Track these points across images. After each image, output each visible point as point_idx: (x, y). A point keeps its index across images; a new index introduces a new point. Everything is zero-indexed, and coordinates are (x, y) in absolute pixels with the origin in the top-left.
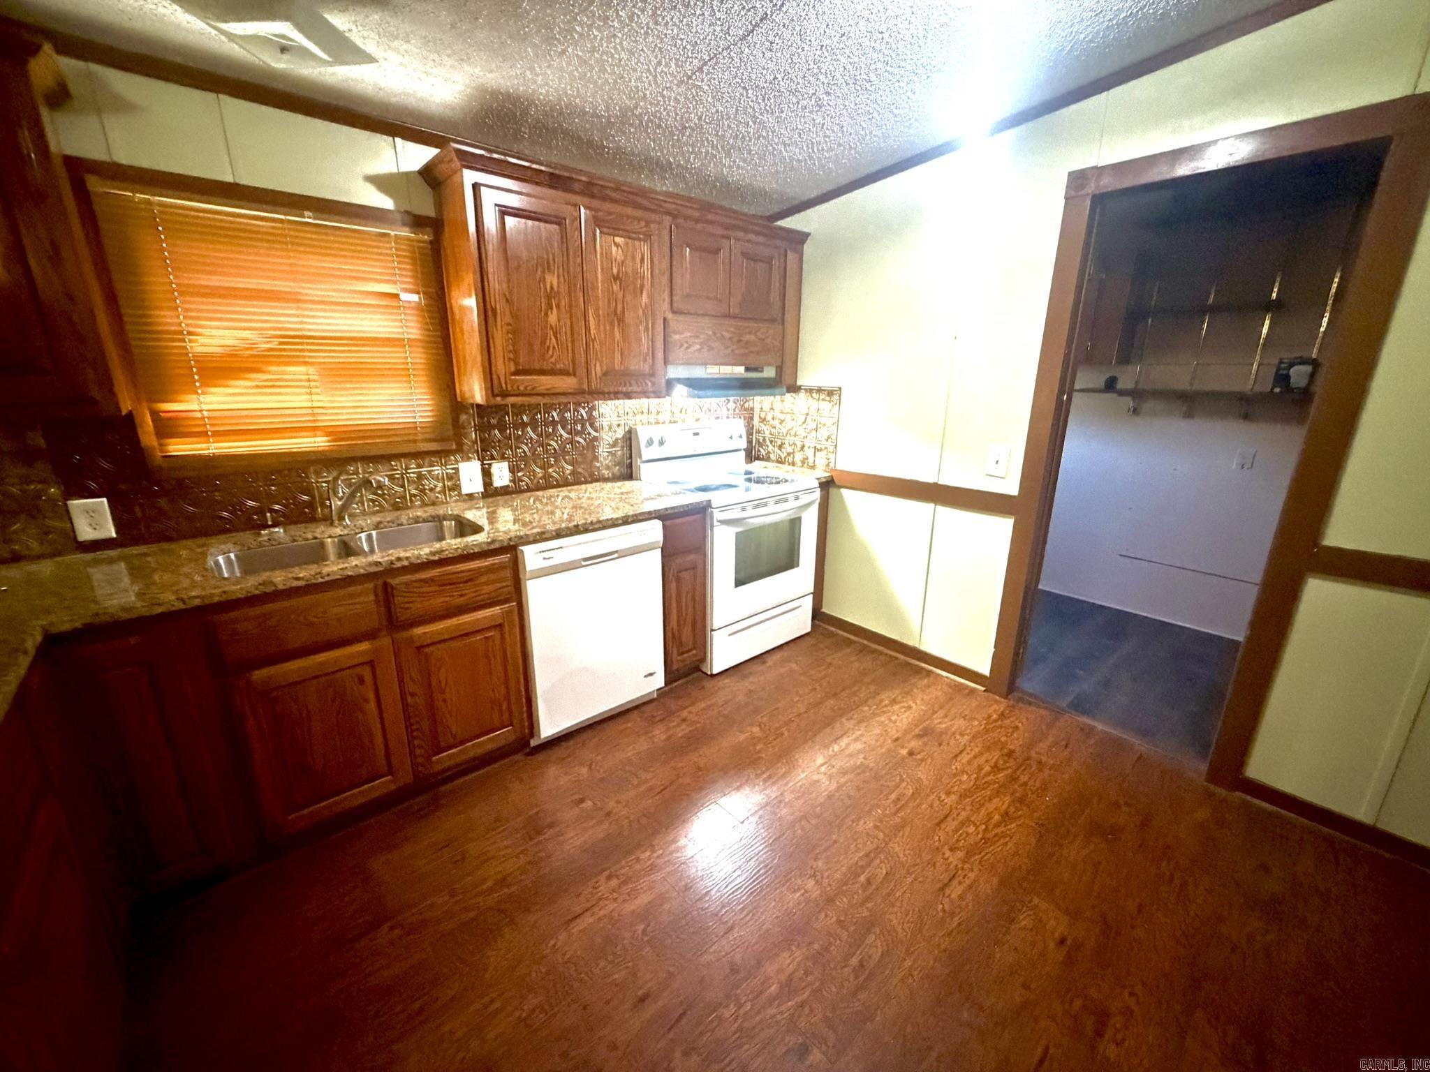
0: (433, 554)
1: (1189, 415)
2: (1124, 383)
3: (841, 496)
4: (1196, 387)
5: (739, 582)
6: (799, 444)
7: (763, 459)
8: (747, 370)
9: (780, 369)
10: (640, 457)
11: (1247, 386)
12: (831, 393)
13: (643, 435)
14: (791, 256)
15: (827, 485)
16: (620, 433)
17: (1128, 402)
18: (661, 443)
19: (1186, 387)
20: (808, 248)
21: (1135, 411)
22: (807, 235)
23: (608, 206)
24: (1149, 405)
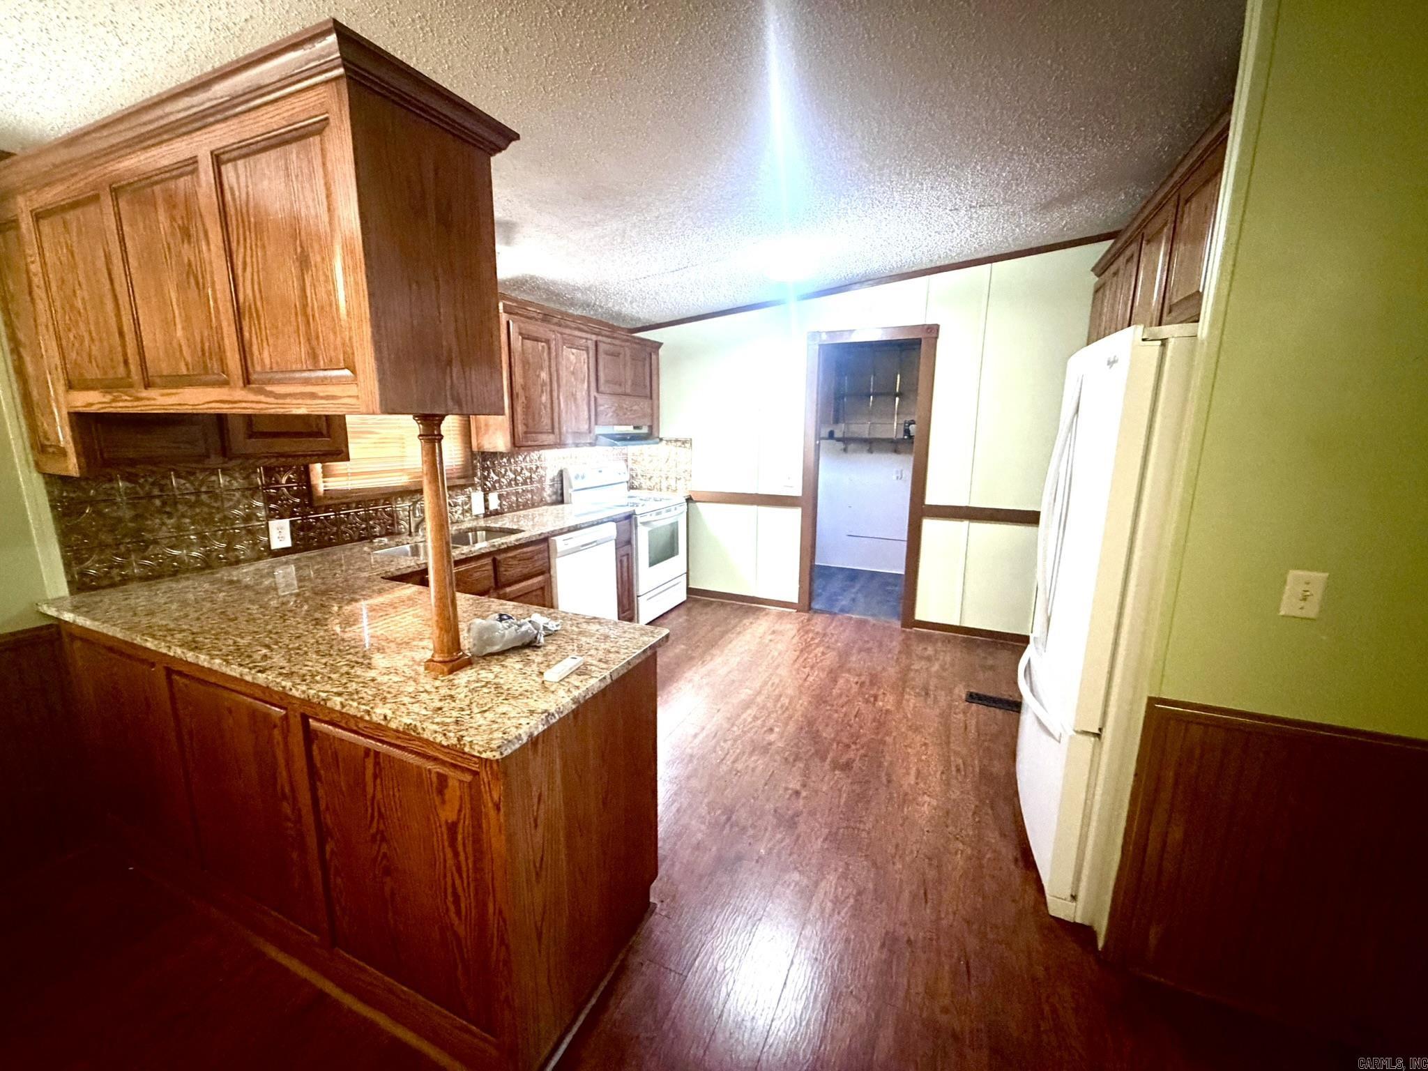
0: (517, 540)
1: (870, 451)
2: (838, 434)
3: (697, 509)
4: (871, 436)
5: (652, 564)
6: (664, 476)
7: (636, 489)
8: (635, 428)
9: (651, 427)
10: (571, 487)
11: (893, 435)
12: (684, 442)
13: (571, 473)
14: (654, 357)
15: (689, 500)
16: (556, 473)
17: (841, 445)
18: (583, 477)
19: (867, 436)
20: (661, 351)
21: (845, 450)
22: (661, 344)
23: (568, 331)
24: (852, 446)
